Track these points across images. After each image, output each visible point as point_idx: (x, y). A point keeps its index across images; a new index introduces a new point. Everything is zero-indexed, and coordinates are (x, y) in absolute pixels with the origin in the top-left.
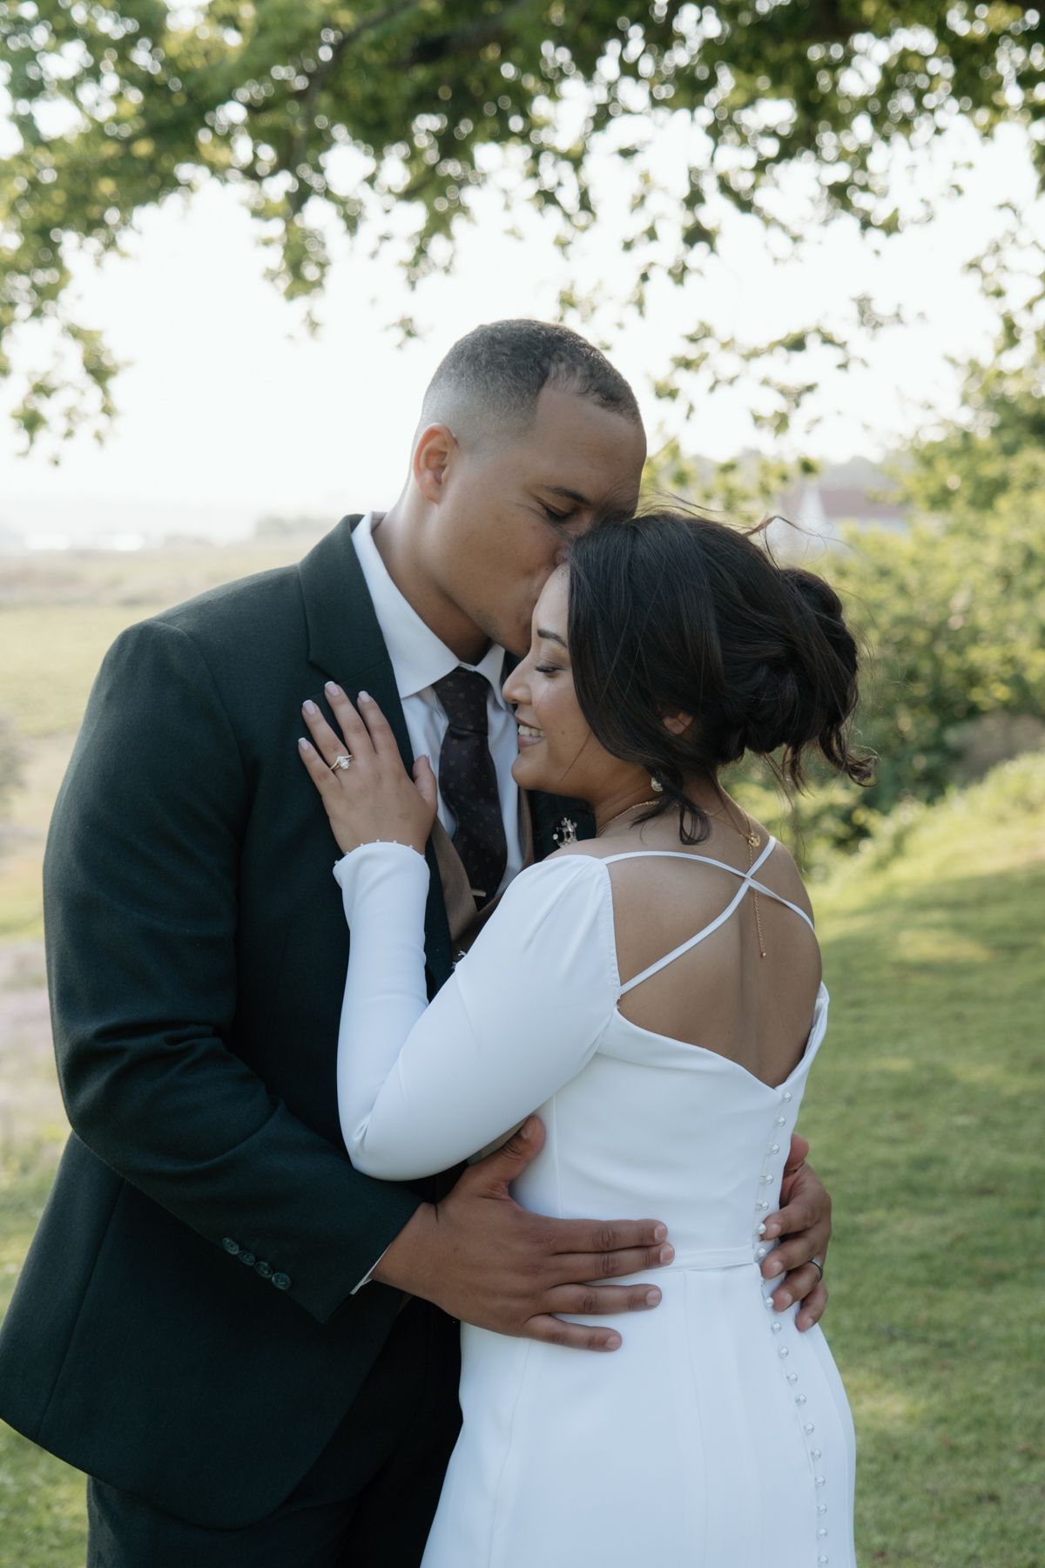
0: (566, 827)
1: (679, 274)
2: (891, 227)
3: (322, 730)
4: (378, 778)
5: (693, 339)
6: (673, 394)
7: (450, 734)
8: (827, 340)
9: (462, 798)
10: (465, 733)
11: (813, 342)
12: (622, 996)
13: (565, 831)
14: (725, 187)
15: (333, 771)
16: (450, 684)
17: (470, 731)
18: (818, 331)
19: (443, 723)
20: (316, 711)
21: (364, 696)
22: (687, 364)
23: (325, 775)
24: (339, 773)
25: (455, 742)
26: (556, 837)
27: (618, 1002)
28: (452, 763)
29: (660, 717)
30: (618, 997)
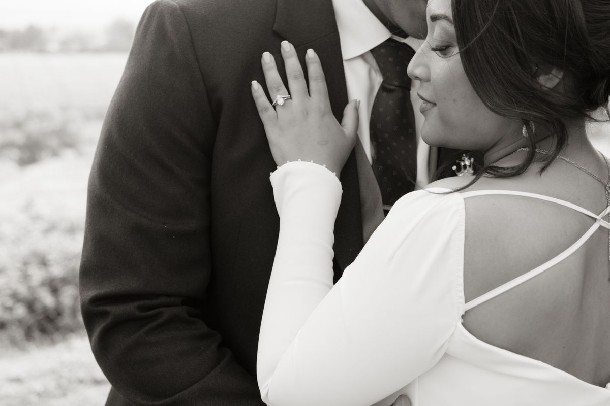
0: (463, 161)
3: (272, 75)
4: (306, 113)
7: (383, 88)
9: (386, 135)
10: (392, 87)
12: (466, 312)
13: (462, 164)
15: (274, 107)
16: (383, 51)
17: (396, 86)
19: (378, 80)
20: (271, 61)
21: (311, 53)
23: (266, 109)
24: (277, 108)
25: (385, 94)
26: (454, 168)
27: (463, 317)
28: (381, 110)
29: (535, 76)
30: (463, 313)
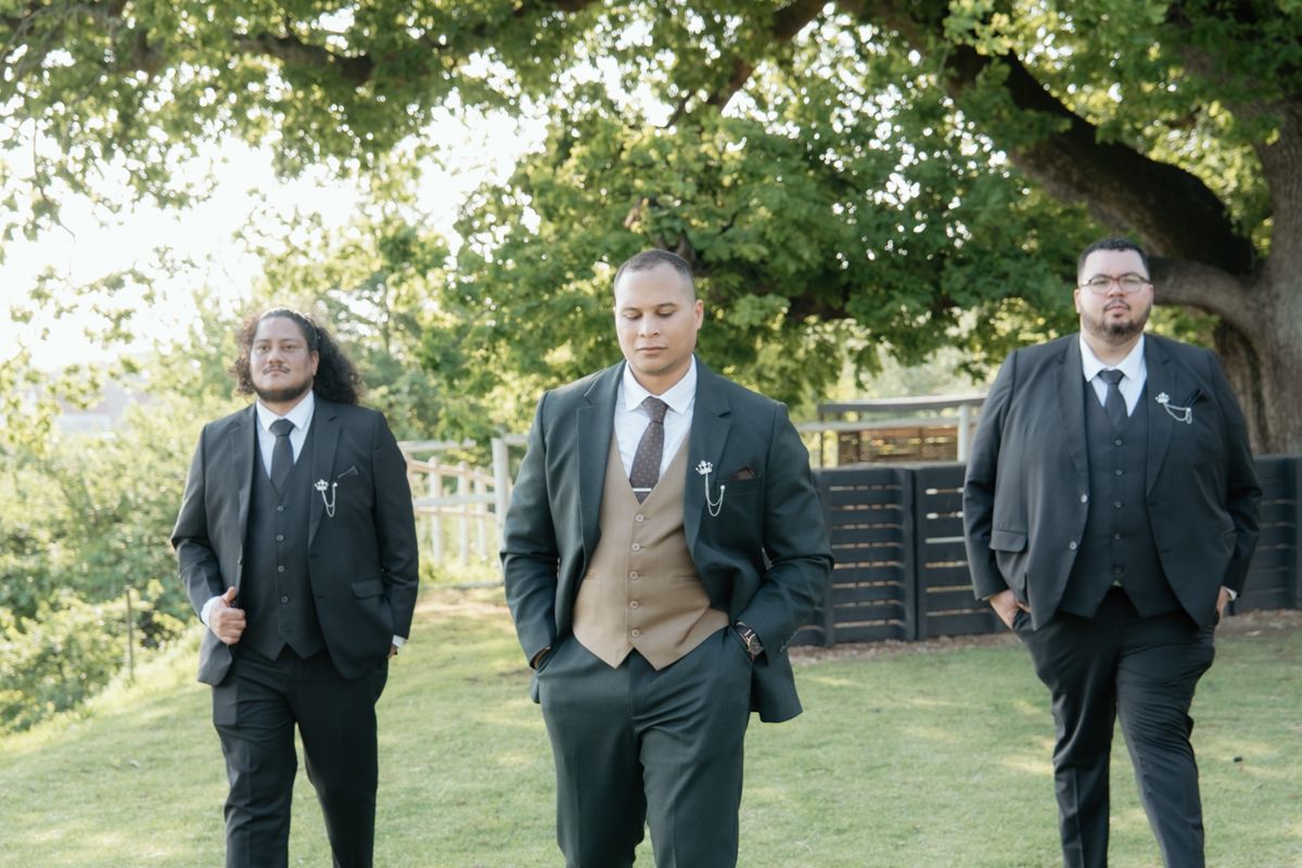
1: (32, 231)
2: (181, 200)
5: (42, 279)
6: (26, 318)
8: (141, 279)
11: (128, 279)
14: (63, 172)
18: (133, 272)
22: (38, 295)
